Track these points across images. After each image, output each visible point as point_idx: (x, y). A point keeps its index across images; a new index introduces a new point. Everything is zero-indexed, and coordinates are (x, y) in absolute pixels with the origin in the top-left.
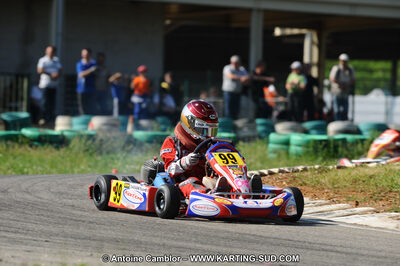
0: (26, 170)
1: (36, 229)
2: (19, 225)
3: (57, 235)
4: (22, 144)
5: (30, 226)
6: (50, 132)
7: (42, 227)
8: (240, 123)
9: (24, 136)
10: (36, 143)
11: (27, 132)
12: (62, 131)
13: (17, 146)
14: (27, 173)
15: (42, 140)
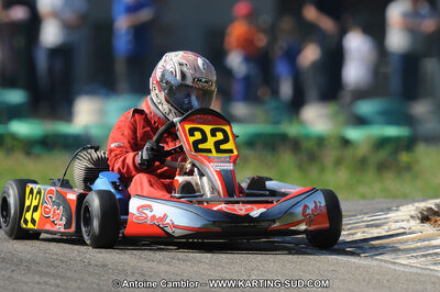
4: (10, 151)
8: (420, 109)
9: (14, 137)
10: (36, 150)
11: (22, 128)
12: (86, 127)
15: (49, 144)
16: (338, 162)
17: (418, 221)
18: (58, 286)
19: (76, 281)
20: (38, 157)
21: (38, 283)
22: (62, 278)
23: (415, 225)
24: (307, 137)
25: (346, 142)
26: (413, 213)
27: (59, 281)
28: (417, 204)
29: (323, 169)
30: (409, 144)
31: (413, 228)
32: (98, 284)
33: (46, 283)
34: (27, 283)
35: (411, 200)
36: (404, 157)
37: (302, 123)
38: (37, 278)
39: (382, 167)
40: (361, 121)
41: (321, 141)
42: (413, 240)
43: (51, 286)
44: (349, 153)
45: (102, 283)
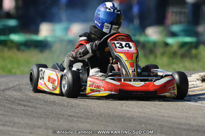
0: (13, 71)
1: (22, 122)
2: (7, 119)
3: (40, 127)
4: (10, 48)
5: (16, 120)
6: (35, 37)
7: (27, 121)
8: (201, 29)
9: (12, 42)
10: (23, 48)
11: (15, 37)
12: (46, 37)
13: (6, 50)
14: (15, 74)
15: (28, 45)
16: (163, 54)
17: (200, 81)
18: (32, 111)
19: (41, 109)
20: (23, 51)
21: (23, 110)
22: (34, 108)
23: (199, 83)
24: (148, 42)
25: (166, 45)
26: (198, 78)
27: (33, 109)
28: (200, 74)
29: (156, 57)
30: (196, 45)
31: (198, 85)
32: (51, 111)
33: (27, 110)
34: (18, 110)
35: (197, 71)
36: (194, 51)
37: (146, 35)
38: (23, 108)
39: (183, 56)
40: (173, 35)
41: (155, 44)
42: (198, 90)
43: (29, 111)
44: (168, 49)
45: (53, 110)
